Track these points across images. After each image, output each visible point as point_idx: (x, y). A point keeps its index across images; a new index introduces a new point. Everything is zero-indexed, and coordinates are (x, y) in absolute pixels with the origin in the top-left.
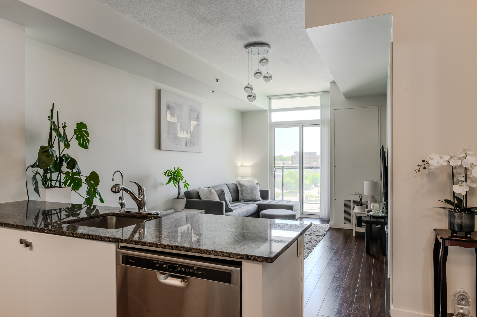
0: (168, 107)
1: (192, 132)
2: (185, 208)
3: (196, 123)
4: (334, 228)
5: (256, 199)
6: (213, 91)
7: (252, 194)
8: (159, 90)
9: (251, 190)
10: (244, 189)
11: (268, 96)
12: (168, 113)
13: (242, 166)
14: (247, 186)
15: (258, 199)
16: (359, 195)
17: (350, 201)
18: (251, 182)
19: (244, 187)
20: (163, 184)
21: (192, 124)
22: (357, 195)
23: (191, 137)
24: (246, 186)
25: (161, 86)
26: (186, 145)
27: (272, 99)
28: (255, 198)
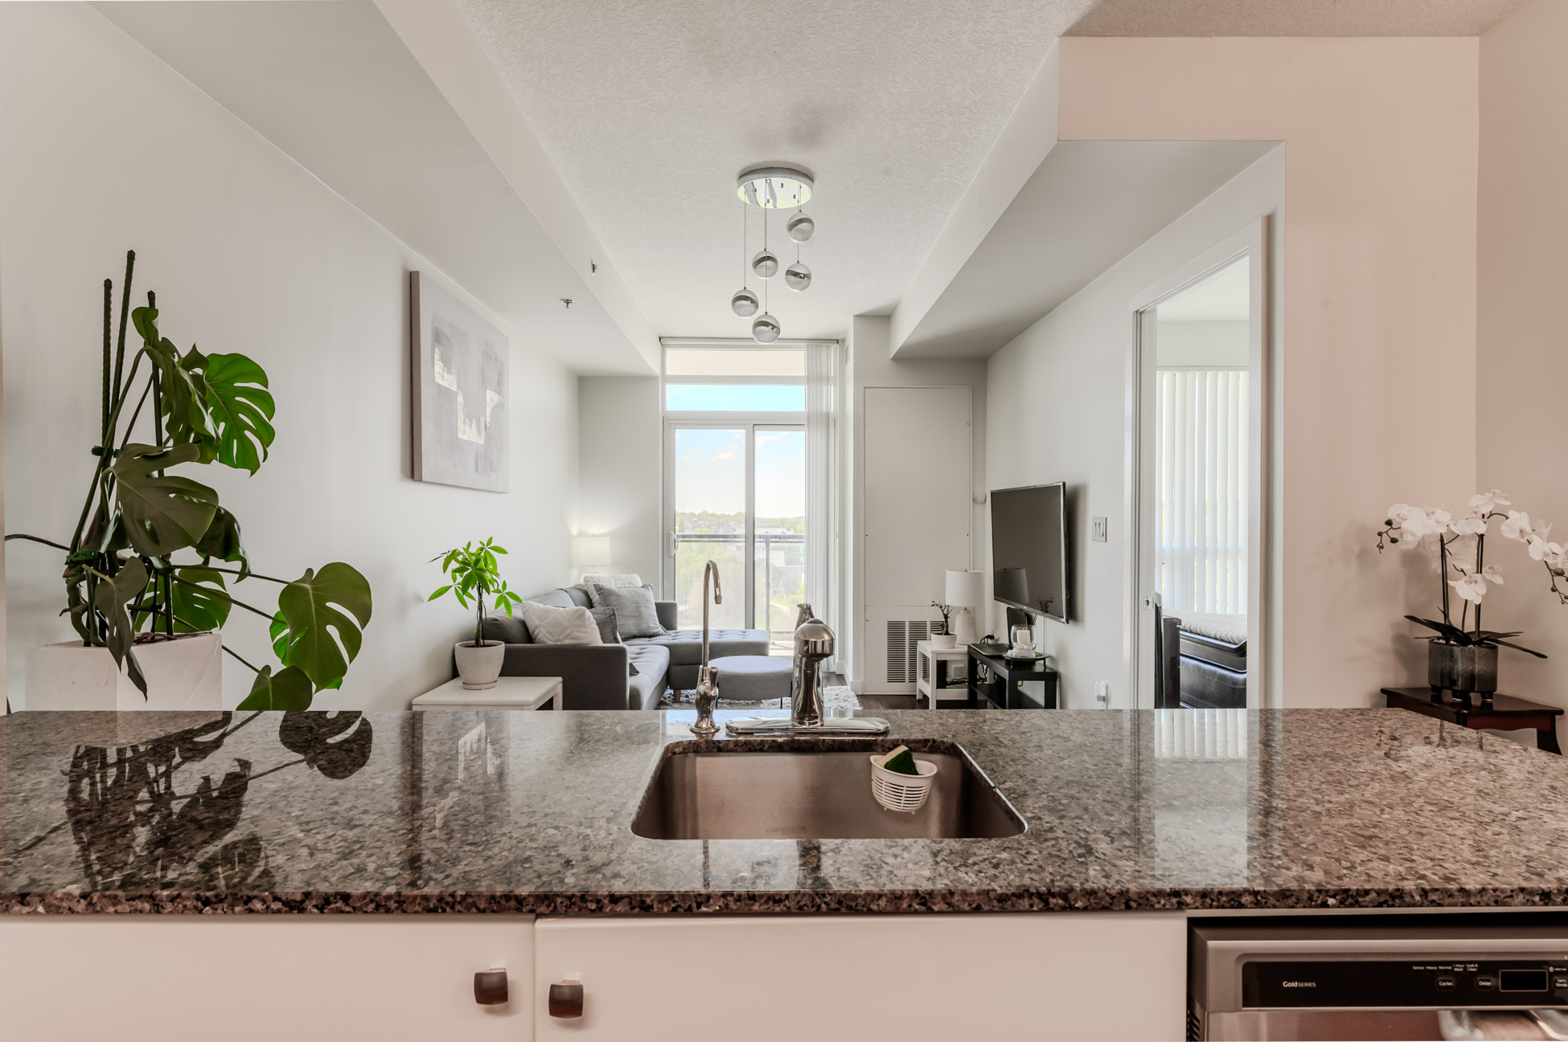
0: (438, 338)
1: (488, 425)
2: (502, 675)
3: (496, 398)
4: (863, 695)
5: (650, 631)
6: (568, 302)
7: (638, 615)
8: (411, 273)
9: (635, 605)
10: (615, 603)
11: (660, 338)
12: (436, 356)
13: (581, 534)
14: (620, 593)
15: (655, 631)
16: (941, 607)
17: (903, 623)
18: (626, 582)
19: (615, 598)
20: (420, 600)
21: (488, 400)
22: (935, 607)
23: (485, 442)
24: (618, 595)
25: (420, 262)
26: (477, 470)
27: (668, 346)
28: (649, 627)
